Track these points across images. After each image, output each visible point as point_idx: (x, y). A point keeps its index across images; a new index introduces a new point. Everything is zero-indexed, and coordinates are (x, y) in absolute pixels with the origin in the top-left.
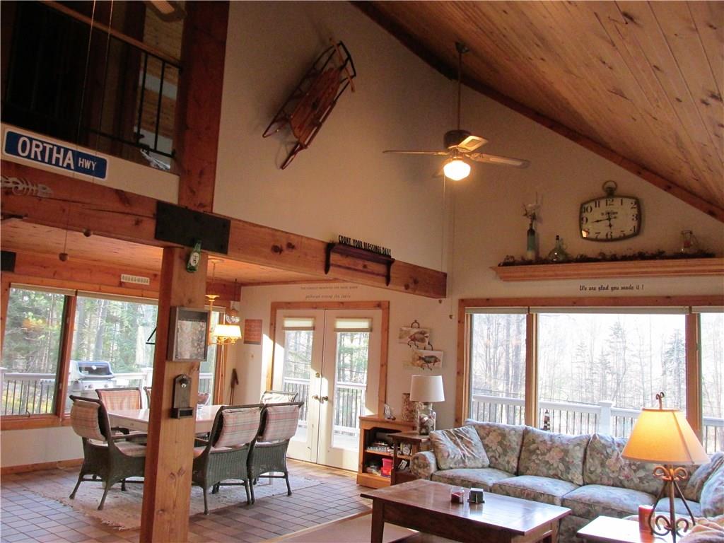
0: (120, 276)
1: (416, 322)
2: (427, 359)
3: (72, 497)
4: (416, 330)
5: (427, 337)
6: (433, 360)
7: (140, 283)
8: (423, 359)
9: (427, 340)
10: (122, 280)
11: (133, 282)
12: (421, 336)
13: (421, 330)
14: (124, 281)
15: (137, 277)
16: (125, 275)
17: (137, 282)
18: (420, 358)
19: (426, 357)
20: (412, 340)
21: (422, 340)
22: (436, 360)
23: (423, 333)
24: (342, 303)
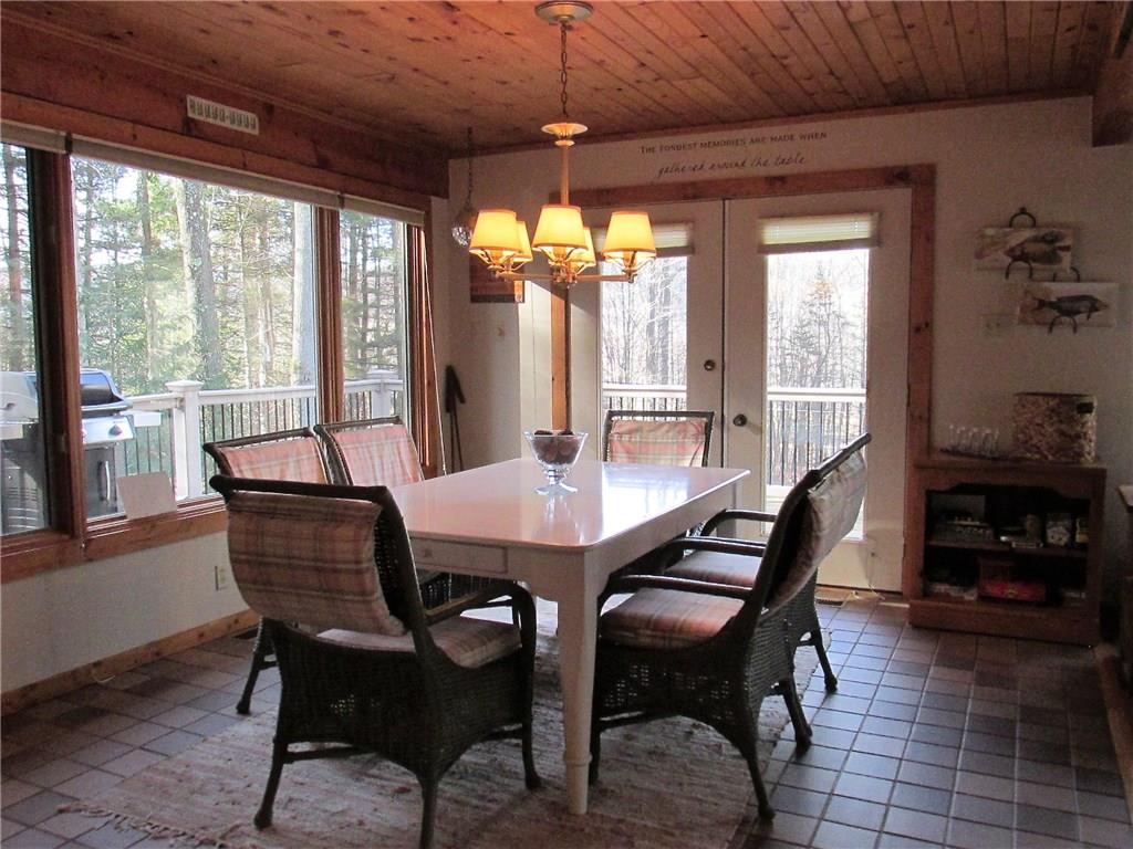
0: (183, 101)
1: (1023, 211)
2: (1067, 305)
3: (263, 820)
4: (1028, 234)
5: (1067, 248)
6: (1083, 306)
7: (235, 127)
8: (1052, 305)
9: (1066, 258)
10: (190, 115)
11: (218, 122)
12: (1045, 247)
13: (1043, 232)
14: (196, 117)
15: (228, 110)
16: (198, 100)
17: (227, 124)
18: (1042, 304)
19: (1060, 300)
20: (1016, 259)
21: (1051, 258)
22: (1093, 305)
23: (1051, 239)
24: (782, 179)
